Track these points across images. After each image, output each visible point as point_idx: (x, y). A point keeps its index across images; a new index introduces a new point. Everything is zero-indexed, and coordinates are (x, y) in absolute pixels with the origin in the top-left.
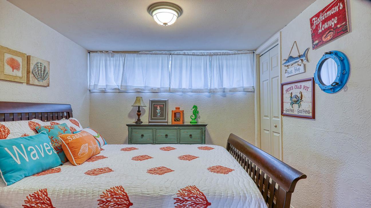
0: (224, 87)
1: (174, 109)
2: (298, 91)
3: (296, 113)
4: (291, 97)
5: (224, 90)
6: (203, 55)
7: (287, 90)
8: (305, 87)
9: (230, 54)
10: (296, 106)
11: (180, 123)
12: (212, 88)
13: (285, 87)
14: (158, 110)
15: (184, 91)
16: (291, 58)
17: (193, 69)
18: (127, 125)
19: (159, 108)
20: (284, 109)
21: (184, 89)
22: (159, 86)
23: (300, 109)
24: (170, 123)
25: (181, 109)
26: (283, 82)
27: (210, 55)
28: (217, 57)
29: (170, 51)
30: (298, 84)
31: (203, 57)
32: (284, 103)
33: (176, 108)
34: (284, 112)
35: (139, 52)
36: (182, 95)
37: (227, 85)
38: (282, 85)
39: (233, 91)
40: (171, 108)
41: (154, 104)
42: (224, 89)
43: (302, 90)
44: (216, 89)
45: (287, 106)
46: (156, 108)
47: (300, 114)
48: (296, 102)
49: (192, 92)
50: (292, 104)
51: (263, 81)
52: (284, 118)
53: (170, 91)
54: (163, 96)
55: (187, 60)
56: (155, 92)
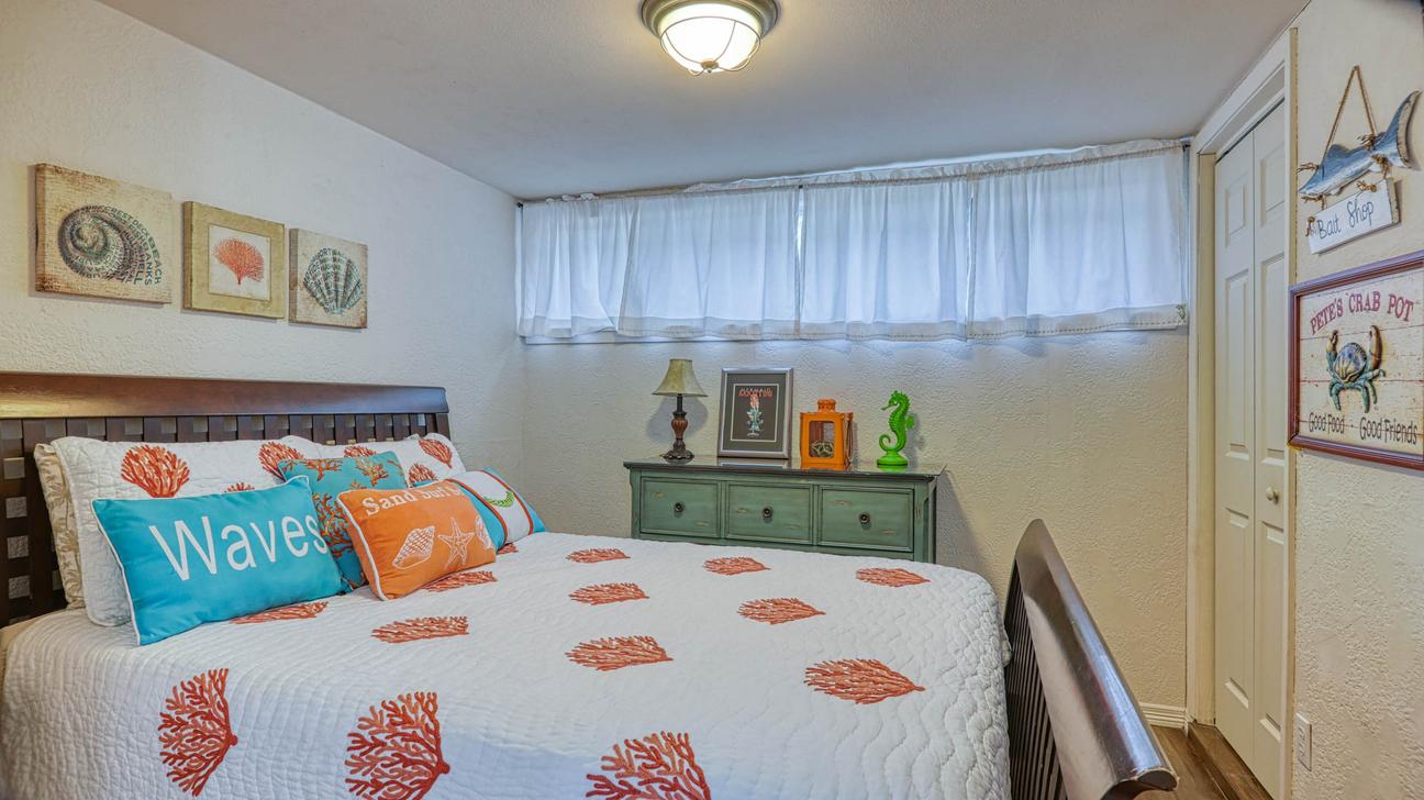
0: (1030, 312)
1: (814, 409)
2: (1365, 321)
3: (1352, 436)
4: (1333, 355)
5: (1033, 328)
6: (937, 179)
7: (1317, 322)
8: (1394, 301)
9: (1064, 164)
10: (1353, 399)
11: (834, 463)
12: (978, 317)
13: (1311, 305)
14: (754, 411)
15: (854, 334)
16: (1337, 154)
17: (893, 240)
18: (627, 465)
19: (755, 403)
20: (1304, 415)
21: (856, 324)
22: (757, 318)
23: (1373, 416)
24: (796, 466)
25: (839, 409)
26: (1304, 279)
27: (971, 175)
28: (1004, 179)
29: (802, 173)
30: (1366, 289)
31: (937, 186)
32: (1301, 383)
33: (821, 405)
34: (1304, 430)
35: (687, 186)
36: (848, 351)
37: (1044, 302)
38: (1297, 298)
39: (1078, 331)
40: (804, 401)
41: (739, 385)
42: (1036, 319)
43: (1381, 318)
44: (996, 322)
45: (1316, 399)
46: (743, 404)
47: (1371, 442)
48: (1353, 379)
49: (887, 337)
50: (1336, 390)
51: (1229, 280)
52: (1307, 460)
53: (798, 334)
54: (773, 356)
55: (867, 203)
56: (742, 338)
